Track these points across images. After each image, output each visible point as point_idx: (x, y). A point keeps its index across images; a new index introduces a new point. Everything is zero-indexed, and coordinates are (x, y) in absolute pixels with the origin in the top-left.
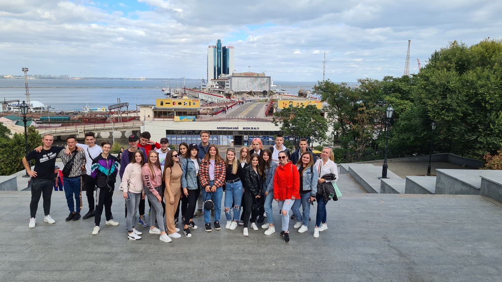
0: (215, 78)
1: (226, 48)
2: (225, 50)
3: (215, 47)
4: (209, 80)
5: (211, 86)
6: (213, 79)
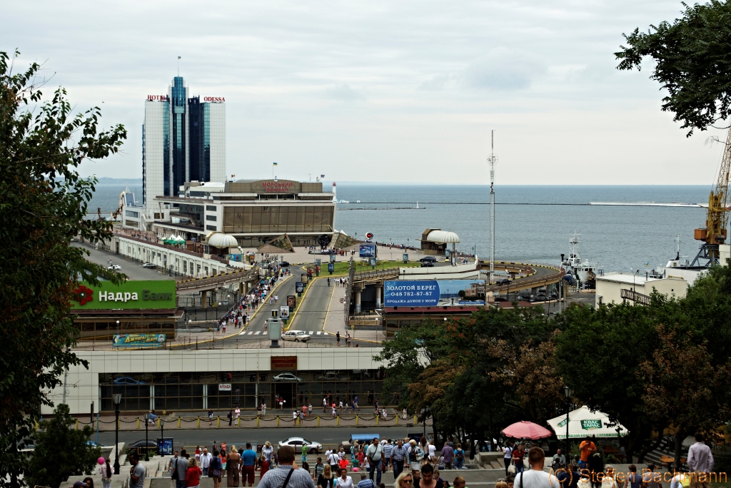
0: (167, 192)
1: (201, 101)
2: (197, 108)
3: (168, 99)
4: (150, 196)
5: (157, 216)
6: (162, 193)
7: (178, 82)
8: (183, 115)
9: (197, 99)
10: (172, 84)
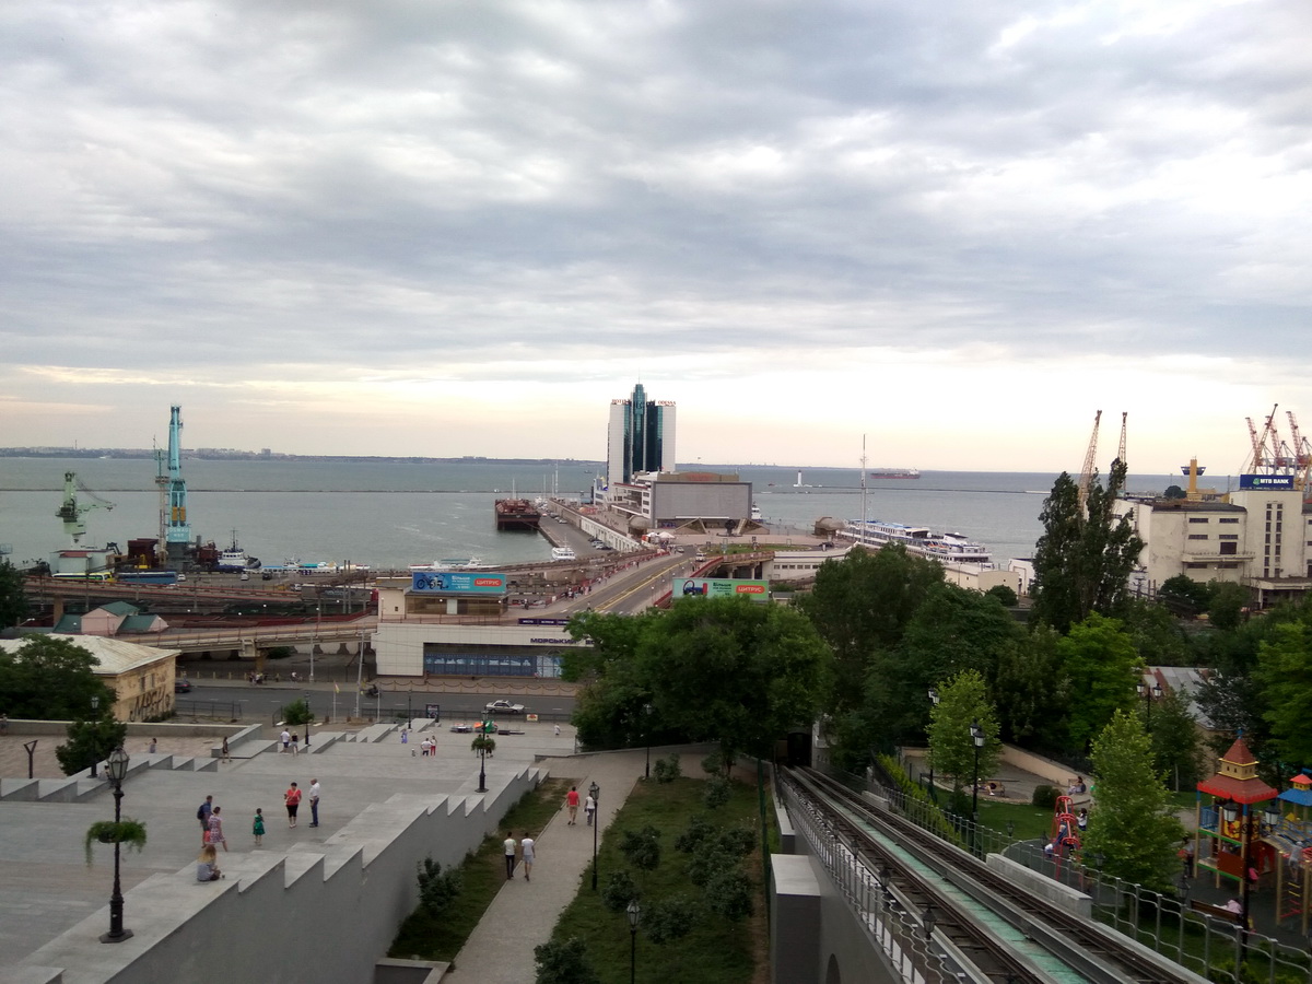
0: (624, 478)
1: (656, 404)
2: (653, 411)
3: (629, 403)
4: (612, 479)
5: (615, 499)
6: (621, 481)
7: (639, 388)
8: (642, 416)
9: (654, 403)
10: (633, 390)
